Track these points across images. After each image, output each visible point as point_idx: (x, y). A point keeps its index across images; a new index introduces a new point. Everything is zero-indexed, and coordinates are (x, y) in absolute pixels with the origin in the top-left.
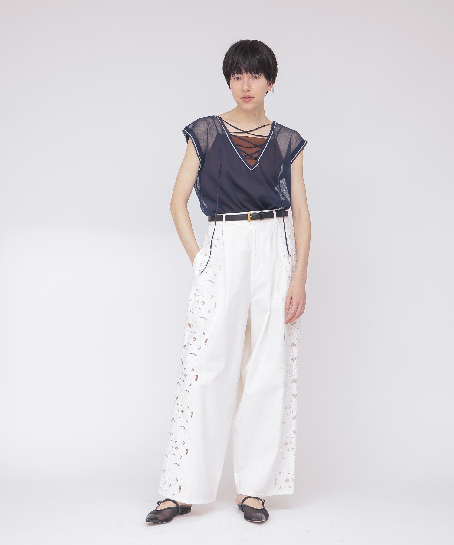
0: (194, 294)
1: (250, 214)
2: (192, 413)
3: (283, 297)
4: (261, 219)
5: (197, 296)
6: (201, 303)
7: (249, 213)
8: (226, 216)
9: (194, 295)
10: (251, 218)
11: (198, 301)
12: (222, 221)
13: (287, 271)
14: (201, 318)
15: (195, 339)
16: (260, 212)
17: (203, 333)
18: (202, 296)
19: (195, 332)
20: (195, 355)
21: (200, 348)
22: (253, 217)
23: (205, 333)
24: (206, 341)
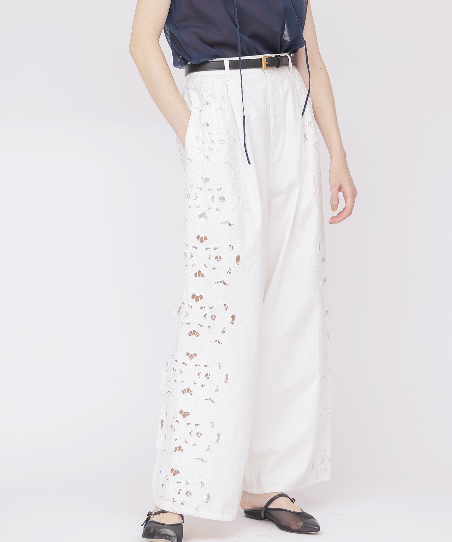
0: (198, 188)
1: (265, 58)
2: (227, 375)
4: (277, 67)
5: (209, 190)
7: (262, 57)
8: (228, 61)
9: (199, 190)
10: (268, 66)
12: (224, 69)
13: (316, 147)
15: (218, 258)
16: (276, 56)
17: (230, 247)
18: (219, 189)
19: (216, 248)
20: (224, 283)
21: (230, 271)
22: (269, 63)
23: (232, 247)
24: (238, 259)
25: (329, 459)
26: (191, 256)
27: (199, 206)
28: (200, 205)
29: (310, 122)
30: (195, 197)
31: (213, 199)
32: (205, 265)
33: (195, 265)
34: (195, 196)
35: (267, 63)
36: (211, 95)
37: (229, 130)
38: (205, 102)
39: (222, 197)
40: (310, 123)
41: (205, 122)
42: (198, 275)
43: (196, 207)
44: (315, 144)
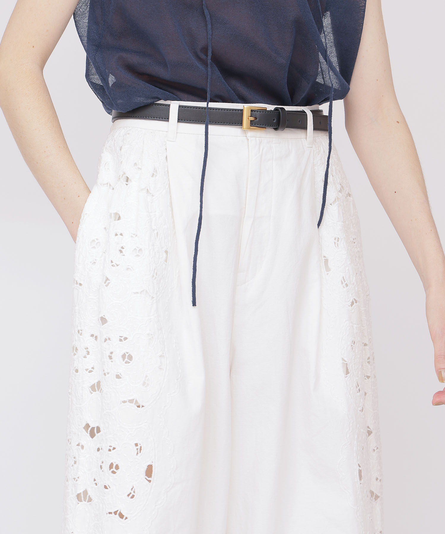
0: (92, 336)
1: (252, 111)
3: (343, 359)
4: (276, 129)
5: (106, 340)
6: (121, 359)
7: (246, 107)
8: (180, 106)
9: (93, 339)
10: (252, 123)
11: (112, 353)
12: (168, 121)
13: (347, 285)
14: (124, 402)
15: (114, 468)
16: (276, 109)
17: (136, 448)
18: (122, 338)
19: (111, 448)
20: (121, 516)
21: (133, 493)
22: (257, 120)
23: (141, 447)
24: (149, 471)
26: (73, 462)
27: (92, 370)
28: (93, 368)
29: (338, 238)
30: (85, 352)
31: (110, 358)
32: (95, 480)
33: (77, 479)
34: (85, 350)
35: (252, 119)
36: (135, 164)
37: (156, 232)
38: (123, 175)
39: (127, 353)
40: (338, 241)
41: (115, 212)
42: (83, 498)
43: (87, 370)
44: (346, 280)
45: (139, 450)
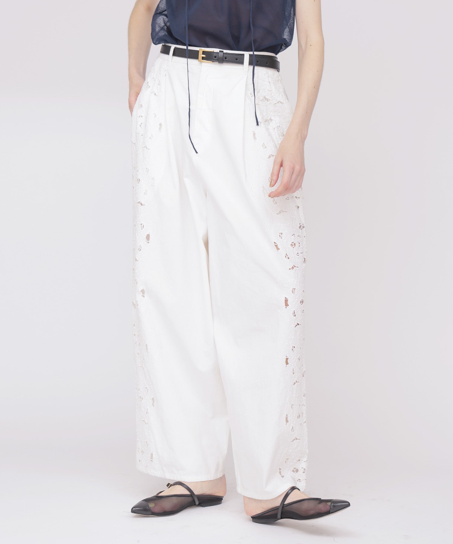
1: (204, 52)
7: (200, 50)
8: (174, 48)
10: (204, 59)
12: (169, 55)
20: (136, 260)
21: (140, 249)
24: (148, 237)
25: (304, 469)
35: (203, 56)
44: (265, 145)
45: (142, 227)
